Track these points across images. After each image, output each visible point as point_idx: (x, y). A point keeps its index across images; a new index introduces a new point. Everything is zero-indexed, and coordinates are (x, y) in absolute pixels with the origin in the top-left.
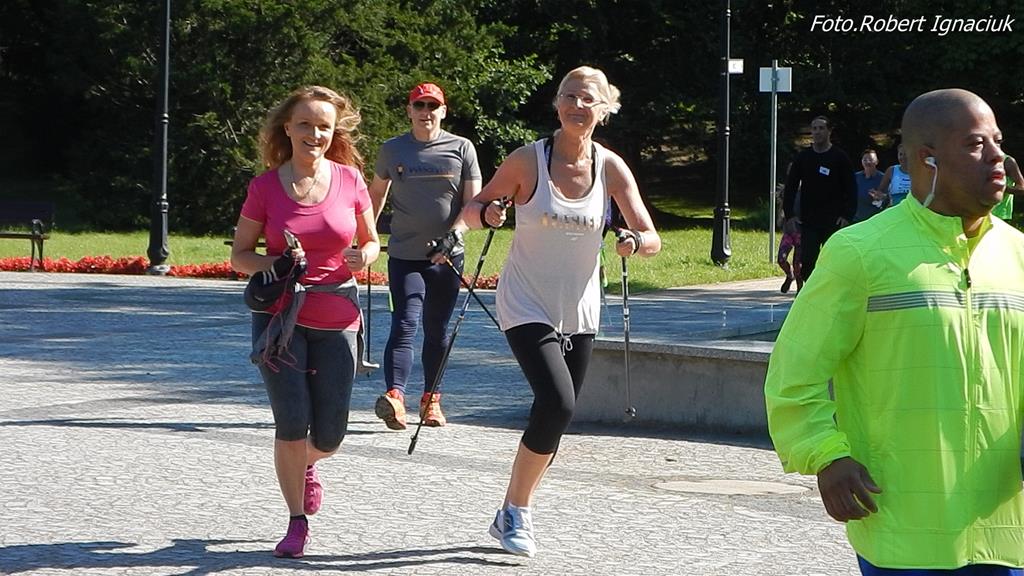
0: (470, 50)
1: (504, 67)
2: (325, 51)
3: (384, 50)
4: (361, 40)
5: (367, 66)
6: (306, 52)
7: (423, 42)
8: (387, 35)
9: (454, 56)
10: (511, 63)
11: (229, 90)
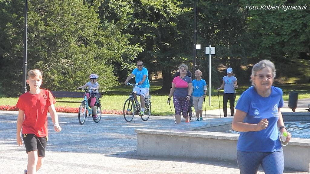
0: (119, 42)
1: (130, 47)
2: (76, 42)
3: (93, 42)
4: (86, 39)
5: (88, 47)
6: (70, 43)
7: (105, 40)
8: (94, 38)
9: (115, 44)
10: (132, 46)
11: (46, 54)
